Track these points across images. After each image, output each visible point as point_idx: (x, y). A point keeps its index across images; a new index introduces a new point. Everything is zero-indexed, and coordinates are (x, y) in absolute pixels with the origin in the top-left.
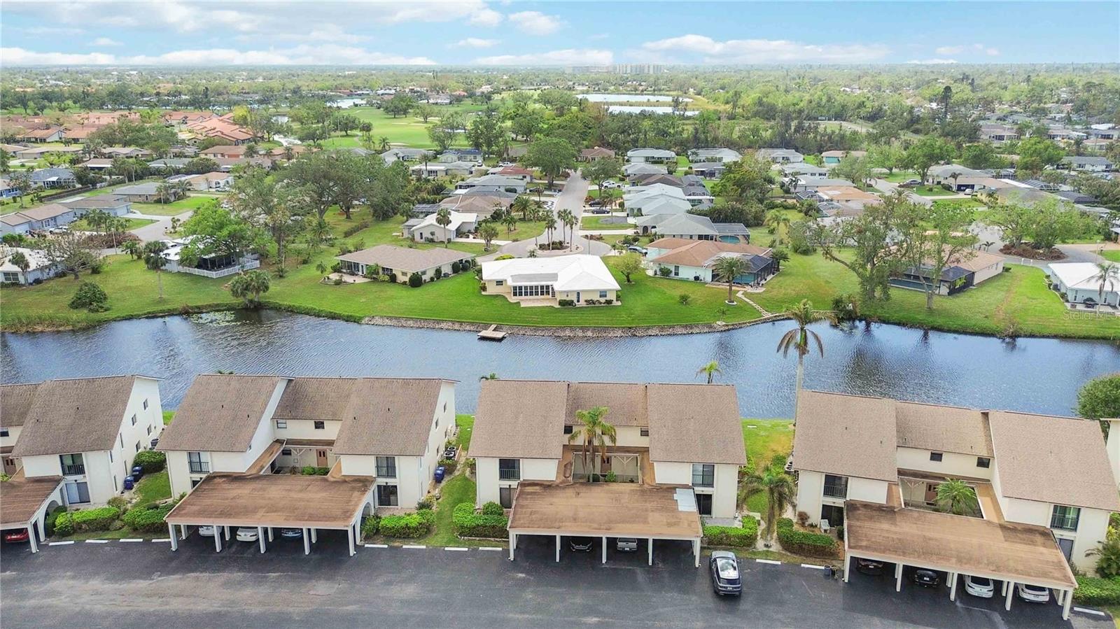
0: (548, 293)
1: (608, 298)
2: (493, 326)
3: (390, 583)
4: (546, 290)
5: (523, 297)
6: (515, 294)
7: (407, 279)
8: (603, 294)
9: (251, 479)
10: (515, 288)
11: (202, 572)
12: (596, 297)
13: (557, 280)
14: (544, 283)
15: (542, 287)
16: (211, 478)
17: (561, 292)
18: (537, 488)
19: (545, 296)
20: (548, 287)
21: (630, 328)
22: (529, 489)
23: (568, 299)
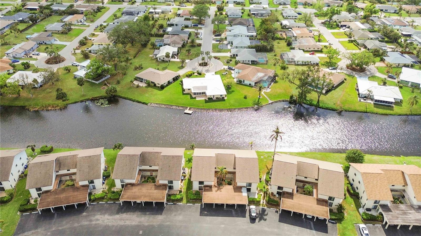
2: (189, 108)
7: (160, 86)
8: (221, 96)
9: (137, 185)
10: (194, 93)
14: (203, 91)
16: (127, 184)
18: (208, 188)
19: (203, 95)
21: (229, 109)
23: (210, 97)
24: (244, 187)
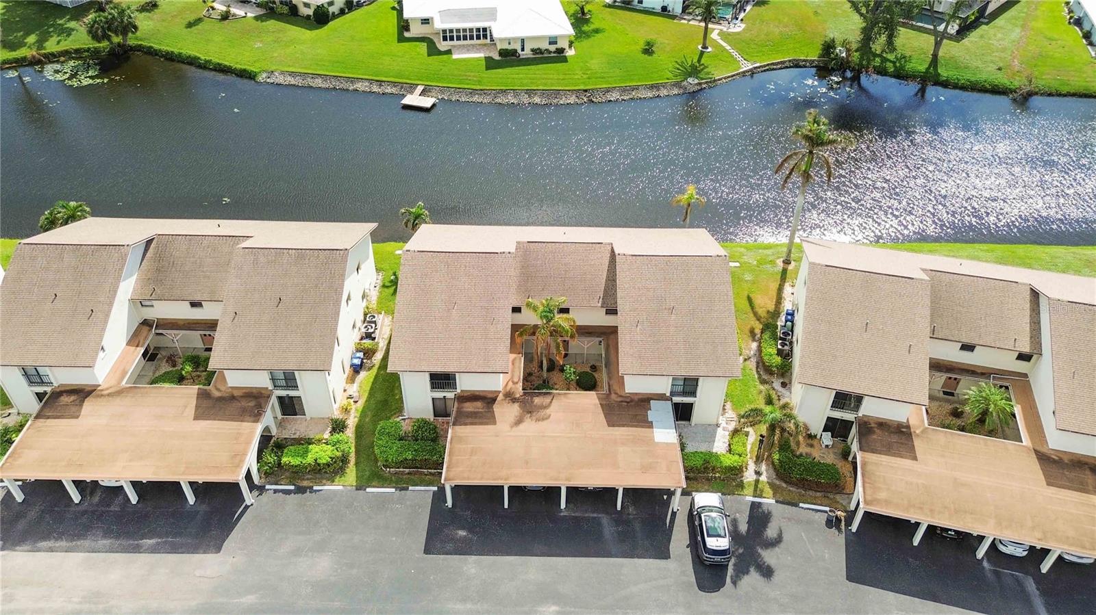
0: (485, 37)
1: (559, 45)
2: (420, 88)
3: (297, 552)
4: (483, 33)
5: (455, 42)
6: (445, 39)
7: (310, 12)
8: (553, 41)
9: (109, 395)
10: (444, 31)
11: (57, 540)
12: (544, 45)
13: (495, 20)
14: (481, 25)
15: (478, 30)
16: (57, 394)
17: (501, 40)
18: (479, 404)
19: (482, 41)
20: (485, 30)
21: (586, 91)
22: (469, 407)
23: (510, 47)
24: (661, 397)
